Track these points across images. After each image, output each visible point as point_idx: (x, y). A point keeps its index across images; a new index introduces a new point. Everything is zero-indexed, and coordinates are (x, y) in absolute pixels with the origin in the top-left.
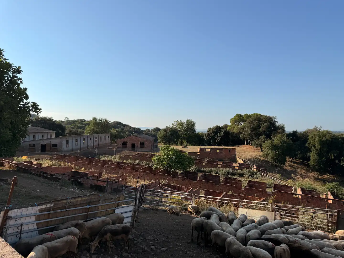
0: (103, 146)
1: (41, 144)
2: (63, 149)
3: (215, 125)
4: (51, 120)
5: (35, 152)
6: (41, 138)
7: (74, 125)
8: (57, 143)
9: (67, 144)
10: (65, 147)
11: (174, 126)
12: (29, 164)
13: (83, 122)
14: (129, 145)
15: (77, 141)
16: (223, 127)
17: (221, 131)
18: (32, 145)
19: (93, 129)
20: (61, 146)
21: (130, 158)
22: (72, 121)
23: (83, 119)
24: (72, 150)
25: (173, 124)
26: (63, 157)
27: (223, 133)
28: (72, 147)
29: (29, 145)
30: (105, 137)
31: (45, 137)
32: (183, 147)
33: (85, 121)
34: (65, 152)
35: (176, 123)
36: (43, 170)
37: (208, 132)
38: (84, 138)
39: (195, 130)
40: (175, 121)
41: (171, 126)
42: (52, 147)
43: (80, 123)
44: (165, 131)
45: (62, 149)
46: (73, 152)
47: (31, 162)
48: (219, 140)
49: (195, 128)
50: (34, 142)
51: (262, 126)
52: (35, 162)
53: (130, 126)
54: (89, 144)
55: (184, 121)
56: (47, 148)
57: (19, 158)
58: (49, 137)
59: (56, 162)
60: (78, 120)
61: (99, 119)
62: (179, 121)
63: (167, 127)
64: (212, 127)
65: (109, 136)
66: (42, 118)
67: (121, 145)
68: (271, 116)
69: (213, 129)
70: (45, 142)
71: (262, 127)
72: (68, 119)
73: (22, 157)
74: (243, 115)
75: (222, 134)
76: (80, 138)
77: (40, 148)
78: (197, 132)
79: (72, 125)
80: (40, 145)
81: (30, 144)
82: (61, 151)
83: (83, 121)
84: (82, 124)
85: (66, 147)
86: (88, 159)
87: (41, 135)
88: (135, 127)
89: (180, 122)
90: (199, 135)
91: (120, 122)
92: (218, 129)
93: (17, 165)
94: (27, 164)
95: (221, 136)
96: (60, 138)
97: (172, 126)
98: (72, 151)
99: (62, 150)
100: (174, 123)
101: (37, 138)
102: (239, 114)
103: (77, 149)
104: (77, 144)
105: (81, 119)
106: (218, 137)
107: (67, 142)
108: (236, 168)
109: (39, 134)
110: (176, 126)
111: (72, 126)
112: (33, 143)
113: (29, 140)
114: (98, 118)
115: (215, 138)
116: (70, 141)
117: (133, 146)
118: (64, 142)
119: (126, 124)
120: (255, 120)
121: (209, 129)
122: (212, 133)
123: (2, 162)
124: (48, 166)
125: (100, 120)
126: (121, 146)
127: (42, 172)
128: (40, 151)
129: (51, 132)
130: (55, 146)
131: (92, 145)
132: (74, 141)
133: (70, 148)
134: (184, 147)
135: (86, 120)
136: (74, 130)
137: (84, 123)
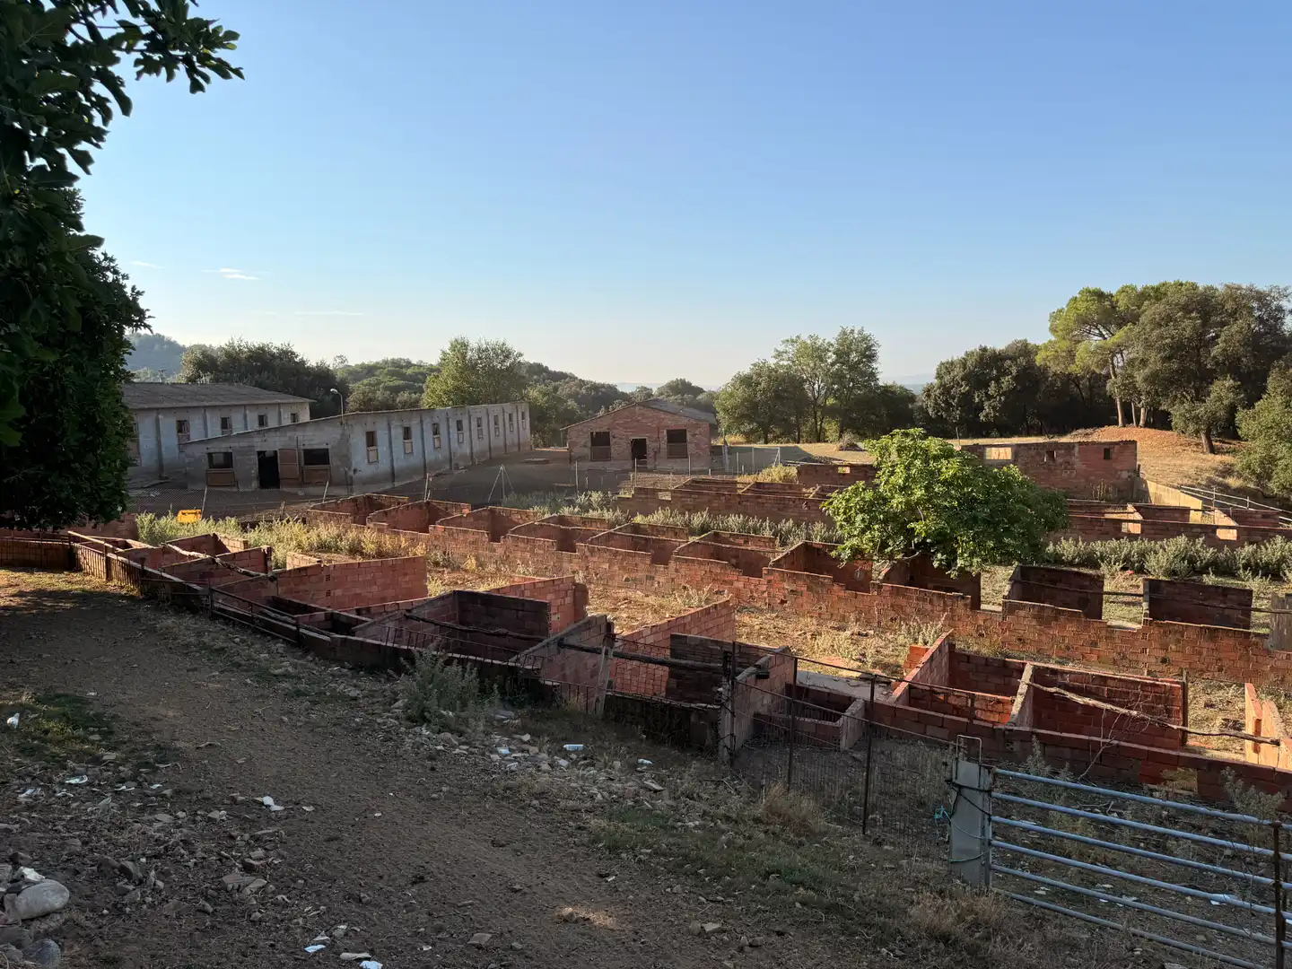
0: (506, 454)
1: (260, 453)
2: (355, 471)
3: (974, 347)
4: (287, 355)
5: (235, 490)
6: (254, 425)
7: (372, 380)
8: (324, 446)
9: (371, 448)
10: (361, 462)
11: (785, 363)
12: (202, 556)
13: (404, 370)
14: (620, 447)
15: (407, 433)
16: (1010, 354)
17: (1004, 372)
18: (219, 459)
19: (457, 388)
20: (346, 460)
21: (664, 504)
22: (363, 367)
23: (401, 359)
24: (393, 476)
25: (779, 354)
26: (363, 510)
27: (1015, 379)
28: (392, 461)
29: (205, 461)
30: (510, 415)
31: (272, 423)
32: (841, 449)
33: (409, 364)
34: (368, 481)
35: (791, 349)
36: (280, 591)
37: (939, 376)
38: (436, 420)
39: (873, 376)
40: (788, 341)
41: (772, 362)
42: (306, 464)
43: (392, 374)
44: (749, 385)
45: (351, 473)
46: (397, 484)
47: (215, 544)
48: (994, 408)
49: (874, 365)
50: (228, 445)
51: (1223, 334)
52: (234, 544)
53: (577, 378)
54: (454, 445)
55: (829, 336)
56: (282, 469)
57: (163, 521)
58: (287, 421)
59: (334, 531)
60: (386, 362)
61: (476, 346)
62: (804, 337)
63: (755, 365)
64: (957, 354)
65: (523, 414)
66: (250, 351)
67: (585, 446)
68: (1262, 286)
69: (964, 363)
70: (273, 444)
71: (1225, 341)
72: (346, 363)
73: (176, 514)
74: (1114, 292)
75: (1006, 382)
76: (421, 422)
77: (255, 471)
78: (881, 383)
79: (365, 381)
80: (255, 458)
81: (210, 455)
82: (348, 483)
83: (402, 367)
84: (403, 377)
85: (366, 461)
86: (486, 513)
87: (253, 417)
88: (597, 382)
89: (809, 342)
90: (894, 393)
91: (539, 366)
92: (986, 366)
93: (142, 561)
94: (192, 553)
95: (1004, 394)
96: (339, 424)
97: (775, 361)
98: (394, 481)
99: (351, 477)
100: (781, 348)
101: (237, 428)
102: (1092, 287)
103: (412, 471)
104: (408, 446)
105: (396, 358)
106: (989, 397)
107: (371, 439)
108: (1221, 534)
109: (245, 410)
110: (793, 362)
111: (366, 385)
112: (224, 447)
113: (206, 435)
114: (473, 344)
115: (977, 400)
116: (381, 437)
117: (639, 449)
118: (359, 440)
119: (564, 371)
120: (1186, 309)
121: (947, 367)
122: (962, 380)
123: (72, 548)
124: (303, 565)
125: (479, 350)
126: (587, 451)
127: (278, 603)
128: (255, 484)
129: (291, 401)
130: (317, 457)
131: (468, 451)
132: (397, 433)
133: (384, 466)
134: (847, 449)
135: (414, 362)
136: (379, 395)
137: (409, 371)
